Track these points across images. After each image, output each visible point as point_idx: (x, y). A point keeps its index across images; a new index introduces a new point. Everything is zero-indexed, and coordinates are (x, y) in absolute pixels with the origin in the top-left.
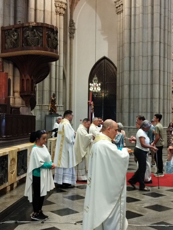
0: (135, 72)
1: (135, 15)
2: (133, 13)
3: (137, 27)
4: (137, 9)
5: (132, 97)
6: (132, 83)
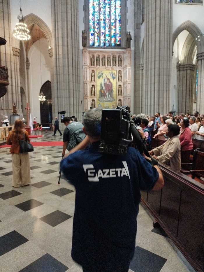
0: (60, 90)
1: (59, 59)
2: (57, 58)
3: (60, 65)
4: (60, 55)
5: (59, 104)
6: (59, 96)
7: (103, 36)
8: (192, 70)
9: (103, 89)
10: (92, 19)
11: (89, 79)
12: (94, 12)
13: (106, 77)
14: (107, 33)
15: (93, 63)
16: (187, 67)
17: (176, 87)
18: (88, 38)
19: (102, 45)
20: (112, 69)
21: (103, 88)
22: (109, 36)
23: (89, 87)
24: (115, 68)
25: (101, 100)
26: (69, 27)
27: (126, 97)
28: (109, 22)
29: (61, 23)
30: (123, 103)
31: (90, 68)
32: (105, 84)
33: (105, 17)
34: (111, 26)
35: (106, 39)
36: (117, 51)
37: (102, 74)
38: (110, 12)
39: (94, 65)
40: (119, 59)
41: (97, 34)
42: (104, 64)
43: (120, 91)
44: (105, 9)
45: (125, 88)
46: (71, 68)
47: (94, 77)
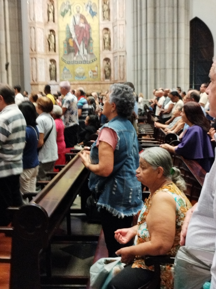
9: (72, 38)
13: (78, 12)
21: (71, 35)
25: (68, 60)
30: (114, 66)
32: (76, 26)
37: (70, 7)
43: (107, 40)
47: (54, 14)
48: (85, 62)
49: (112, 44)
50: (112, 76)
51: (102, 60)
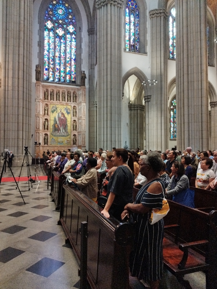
0: (8, 123)
1: (8, 90)
2: (6, 89)
3: (9, 97)
4: (9, 87)
5: (6, 137)
6: (6, 129)
7: (58, 72)
8: (142, 110)
9: (57, 124)
10: (47, 55)
11: (42, 113)
12: (49, 49)
13: (61, 111)
14: (62, 69)
15: (46, 97)
16: (137, 107)
17: (128, 125)
18: (42, 72)
19: (57, 80)
20: (67, 104)
21: (56, 122)
22: (64, 73)
23: (42, 121)
24: (69, 103)
25: (54, 134)
26: (21, 61)
27: (81, 132)
28: (64, 59)
29: (12, 55)
30: (78, 138)
31: (43, 101)
32: (59, 118)
33: (60, 55)
34: (67, 63)
35: (61, 76)
36: (71, 88)
37: (56, 108)
38: (65, 50)
39: (48, 99)
40: (74, 95)
41: (52, 69)
42: (58, 99)
43: (75, 126)
44: (60, 47)
45: (80, 123)
46: (21, 101)
47: (48, 111)
48: (63, 136)
49: (77, 128)
50: (77, 143)
51: (72, 135)
